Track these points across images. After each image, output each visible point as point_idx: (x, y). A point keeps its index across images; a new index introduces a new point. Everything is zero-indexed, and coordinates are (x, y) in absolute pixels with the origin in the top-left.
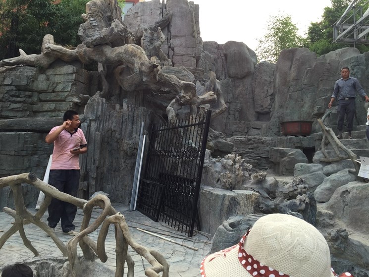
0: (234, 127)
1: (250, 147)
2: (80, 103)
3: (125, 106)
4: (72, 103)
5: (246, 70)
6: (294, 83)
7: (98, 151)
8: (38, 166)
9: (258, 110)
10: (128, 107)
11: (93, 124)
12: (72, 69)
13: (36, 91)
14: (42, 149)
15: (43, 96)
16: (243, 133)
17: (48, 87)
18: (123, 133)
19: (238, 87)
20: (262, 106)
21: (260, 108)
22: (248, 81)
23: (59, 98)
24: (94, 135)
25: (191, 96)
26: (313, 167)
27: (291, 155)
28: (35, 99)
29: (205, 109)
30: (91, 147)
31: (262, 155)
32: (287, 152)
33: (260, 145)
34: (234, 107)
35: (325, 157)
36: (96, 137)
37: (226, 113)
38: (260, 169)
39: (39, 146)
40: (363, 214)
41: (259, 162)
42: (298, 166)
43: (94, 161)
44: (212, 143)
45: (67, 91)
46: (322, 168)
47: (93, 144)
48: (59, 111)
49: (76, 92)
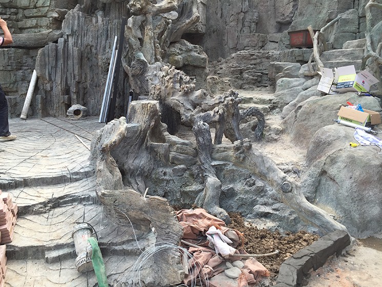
0: (246, 42)
1: (253, 62)
2: (58, 17)
3: (100, 19)
4: (51, 19)
7: (77, 67)
8: (23, 80)
9: (279, 20)
10: (103, 21)
11: (70, 39)
13: (21, 8)
14: (26, 64)
15: (27, 13)
16: (256, 48)
17: (30, 3)
18: (98, 48)
20: (284, 14)
21: (282, 18)
23: (40, 14)
24: (72, 51)
25: (144, 5)
26: (294, 82)
27: (286, 70)
28: (20, 15)
29: (169, 19)
30: (70, 62)
31: (264, 72)
32: (284, 67)
33: (263, 60)
34: (250, 17)
35: (309, 71)
36: (74, 53)
37: (240, 25)
38: (258, 87)
39: (24, 62)
40: (306, 129)
41: (259, 79)
42: (279, 81)
43: (74, 76)
44: (180, 56)
45: (47, 6)
46: (304, 83)
47: (71, 59)
48: (41, 27)
49: (56, 7)
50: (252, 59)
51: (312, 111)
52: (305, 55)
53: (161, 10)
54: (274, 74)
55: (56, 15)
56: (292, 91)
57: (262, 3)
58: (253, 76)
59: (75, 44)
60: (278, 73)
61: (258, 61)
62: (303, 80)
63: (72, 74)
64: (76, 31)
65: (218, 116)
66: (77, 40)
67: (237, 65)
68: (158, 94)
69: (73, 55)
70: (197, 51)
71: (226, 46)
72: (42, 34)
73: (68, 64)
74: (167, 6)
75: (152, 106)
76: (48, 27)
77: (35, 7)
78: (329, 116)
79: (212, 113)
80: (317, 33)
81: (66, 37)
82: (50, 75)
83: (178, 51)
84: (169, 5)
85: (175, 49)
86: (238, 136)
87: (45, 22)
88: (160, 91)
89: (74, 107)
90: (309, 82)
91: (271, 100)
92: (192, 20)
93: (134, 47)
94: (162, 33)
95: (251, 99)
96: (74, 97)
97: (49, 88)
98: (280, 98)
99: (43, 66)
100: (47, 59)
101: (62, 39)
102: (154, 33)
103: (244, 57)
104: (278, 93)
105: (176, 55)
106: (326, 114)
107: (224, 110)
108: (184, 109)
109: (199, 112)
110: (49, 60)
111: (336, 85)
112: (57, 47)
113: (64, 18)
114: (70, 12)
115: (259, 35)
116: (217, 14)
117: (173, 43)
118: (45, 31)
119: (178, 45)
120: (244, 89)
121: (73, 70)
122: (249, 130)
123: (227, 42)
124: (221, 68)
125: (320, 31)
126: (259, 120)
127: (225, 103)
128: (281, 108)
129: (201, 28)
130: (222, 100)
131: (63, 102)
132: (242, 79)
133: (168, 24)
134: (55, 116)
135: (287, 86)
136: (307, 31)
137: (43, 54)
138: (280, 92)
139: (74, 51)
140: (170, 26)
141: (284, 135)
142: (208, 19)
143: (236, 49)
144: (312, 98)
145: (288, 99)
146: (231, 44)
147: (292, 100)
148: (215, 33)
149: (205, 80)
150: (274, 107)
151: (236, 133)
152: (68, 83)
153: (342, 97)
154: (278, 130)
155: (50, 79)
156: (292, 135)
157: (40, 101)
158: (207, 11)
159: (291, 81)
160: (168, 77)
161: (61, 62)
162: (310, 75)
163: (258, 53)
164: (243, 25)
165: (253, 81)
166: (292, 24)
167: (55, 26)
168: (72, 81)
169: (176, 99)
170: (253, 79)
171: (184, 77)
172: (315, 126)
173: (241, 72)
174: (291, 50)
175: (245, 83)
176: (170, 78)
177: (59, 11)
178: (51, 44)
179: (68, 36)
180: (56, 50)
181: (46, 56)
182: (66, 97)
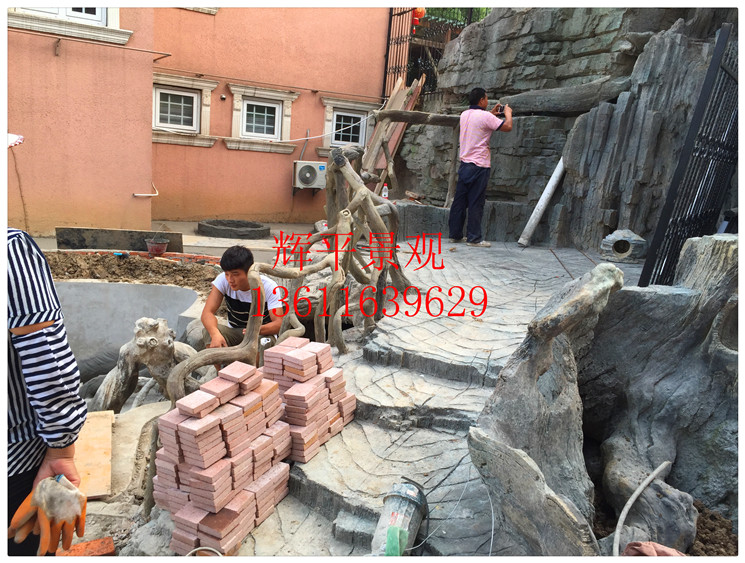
4: (616, 54)
7: (645, 152)
8: (539, 174)
11: (644, 93)
13: (568, 40)
14: (551, 146)
15: (577, 47)
17: (585, 27)
23: (598, 47)
24: (642, 118)
28: (564, 53)
30: (634, 142)
36: (646, 121)
39: (549, 140)
43: (636, 171)
47: (638, 135)
48: (594, 72)
49: (631, 29)
55: (626, 46)
59: (653, 104)
63: (632, 167)
64: (660, 75)
66: (660, 94)
69: (642, 127)
72: (590, 87)
73: (627, 145)
81: (636, 89)
82: (587, 166)
87: (605, 60)
89: (619, 235)
96: (626, 213)
97: (581, 192)
99: (578, 149)
100: (589, 134)
101: (627, 95)
110: (592, 136)
112: (613, 109)
113: (642, 51)
114: (657, 37)
118: (597, 80)
121: (636, 158)
131: (602, 222)
134: (581, 249)
137: (584, 125)
139: (646, 116)
152: (621, 184)
155: (586, 175)
157: (558, 217)
161: (614, 140)
167: (622, 68)
168: (630, 180)
177: (635, 37)
178: (604, 105)
179: (640, 86)
180: (610, 117)
181: (589, 128)
182: (609, 212)
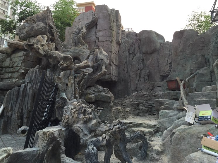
0: (142, 86)
1: (145, 99)
2: (24, 72)
3: (48, 73)
4: (20, 73)
5: (153, 48)
6: (181, 54)
7: (30, 101)
9: (162, 74)
10: (50, 74)
11: (29, 85)
12: (23, 53)
13: (4, 67)
15: (7, 70)
16: (148, 90)
17: (10, 65)
19: (149, 59)
20: (164, 71)
21: (163, 73)
22: (155, 56)
23: (14, 71)
24: (28, 92)
25: (69, 64)
26: (171, 113)
27: (166, 104)
28: (4, 71)
29: (86, 73)
30: (26, 99)
31: (153, 105)
32: (164, 102)
33: (152, 97)
34: (144, 73)
35: (180, 106)
36: (30, 93)
37: (138, 77)
38: (149, 115)
40: (179, 152)
41: (150, 110)
42: (160, 112)
43: (28, 107)
44: (93, 95)
45: (19, 66)
46: (177, 114)
47: (28, 97)
48: (13, 78)
49: (24, 67)
50: (144, 97)
51: (182, 138)
52: (178, 95)
53: (80, 67)
54: (158, 107)
55: (23, 71)
56: (169, 120)
57: (151, 65)
58: (146, 108)
59: (32, 88)
60: (161, 106)
61: (149, 98)
62: (176, 112)
63: (26, 106)
64: (33, 80)
65: (105, 142)
66: (33, 85)
67: (136, 100)
68: (66, 122)
69: (29, 94)
70: (105, 92)
71: (130, 89)
72: (12, 82)
73: (25, 100)
74: (84, 65)
75: (50, 134)
76: (17, 78)
77: (13, 67)
78: (195, 143)
79: (101, 138)
80: (183, 82)
81: (26, 83)
82: (12, 106)
83: (92, 92)
84: (85, 65)
85: (90, 91)
86: (125, 157)
87: (16, 75)
88: (68, 120)
89: (23, 128)
90: (181, 114)
91: (155, 126)
92: (102, 73)
93: (60, 89)
94: (81, 81)
95: (141, 124)
96: (25, 120)
97: (10, 115)
98: (162, 124)
99: (8, 101)
100: (12, 96)
101: (24, 85)
102: (75, 81)
103: (140, 96)
104: (160, 120)
105: (90, 94)
106: (193, 141)
107: (110, 136)
108: (82, 134)
109: (92, 137)
111: (198, 117)
112: (20, 89)
113: (28, 73)
114: (31, 69)
115: (150, 83)
116: (124, 71)
117: (89, 87)
118: (14, 80)
119: (93, 88)
120: (140, 116)
121: (28, 103)
122: (137, 150)
123: (131, 87)
124: (126, 102)
125: (185, 80)
126: (143, 143)
127: (114, 130)
128: (162, 132)
129: (115, 78)
130: (111, 128)
131: (17, 124)
132: (138, 109)
133: (85, 75)
134: (11, 134)
135: (166, 116)
136: (176, 80)
137: (10, 94)
138: (161, 120)
139: (30, 91)
140: (86, 76)
141: (163, 156)
142: (119, 73)
143: (136, 90)
144: (182, 127)
145: (167, 125)
146: (133, 88)
147: (170, 126)
148: (123, 81)
149: (110, 111)
150: (157, 131)
151: (124, 154)
152: (23, 111)
153: (204, 127)
154: (158, 151)
155: (12, 109)
156: (169, 156)
157: (2, 124)
158: (119, 69)
159: (168, 112)
160: (75, 110)
161: (20, 98)
162: (181, 109)
163: (149, 93)
164: (140, 77)
165: (146, 111)
166: (169, 76)
167: (22, 77)
168: (26, 110)
169: (78, 126)
170: (145, 110)
171: (87, 110)
172: (186, 150)
173: (138, 105)
174: (169, 92)
175: (140, 112)
176: (76, 111)
177: (25, 69)
178: (16, 88)
179: (28, 83)
180: (19, 91)
181: (12, 95)
182: (20, 121)
